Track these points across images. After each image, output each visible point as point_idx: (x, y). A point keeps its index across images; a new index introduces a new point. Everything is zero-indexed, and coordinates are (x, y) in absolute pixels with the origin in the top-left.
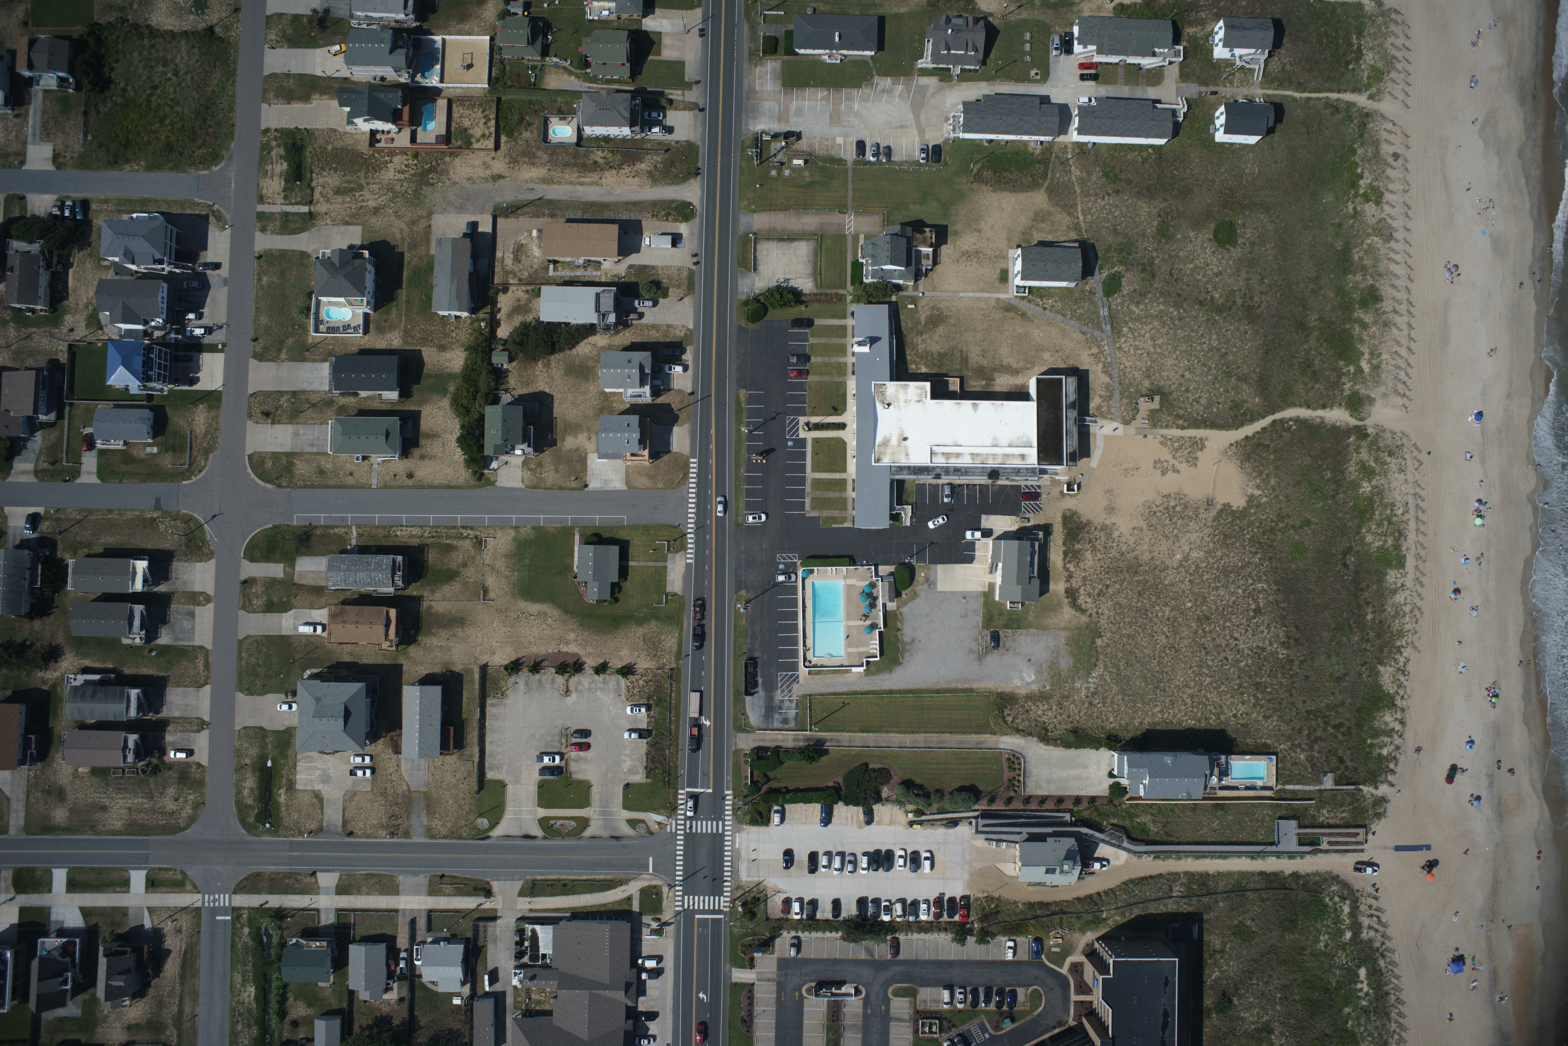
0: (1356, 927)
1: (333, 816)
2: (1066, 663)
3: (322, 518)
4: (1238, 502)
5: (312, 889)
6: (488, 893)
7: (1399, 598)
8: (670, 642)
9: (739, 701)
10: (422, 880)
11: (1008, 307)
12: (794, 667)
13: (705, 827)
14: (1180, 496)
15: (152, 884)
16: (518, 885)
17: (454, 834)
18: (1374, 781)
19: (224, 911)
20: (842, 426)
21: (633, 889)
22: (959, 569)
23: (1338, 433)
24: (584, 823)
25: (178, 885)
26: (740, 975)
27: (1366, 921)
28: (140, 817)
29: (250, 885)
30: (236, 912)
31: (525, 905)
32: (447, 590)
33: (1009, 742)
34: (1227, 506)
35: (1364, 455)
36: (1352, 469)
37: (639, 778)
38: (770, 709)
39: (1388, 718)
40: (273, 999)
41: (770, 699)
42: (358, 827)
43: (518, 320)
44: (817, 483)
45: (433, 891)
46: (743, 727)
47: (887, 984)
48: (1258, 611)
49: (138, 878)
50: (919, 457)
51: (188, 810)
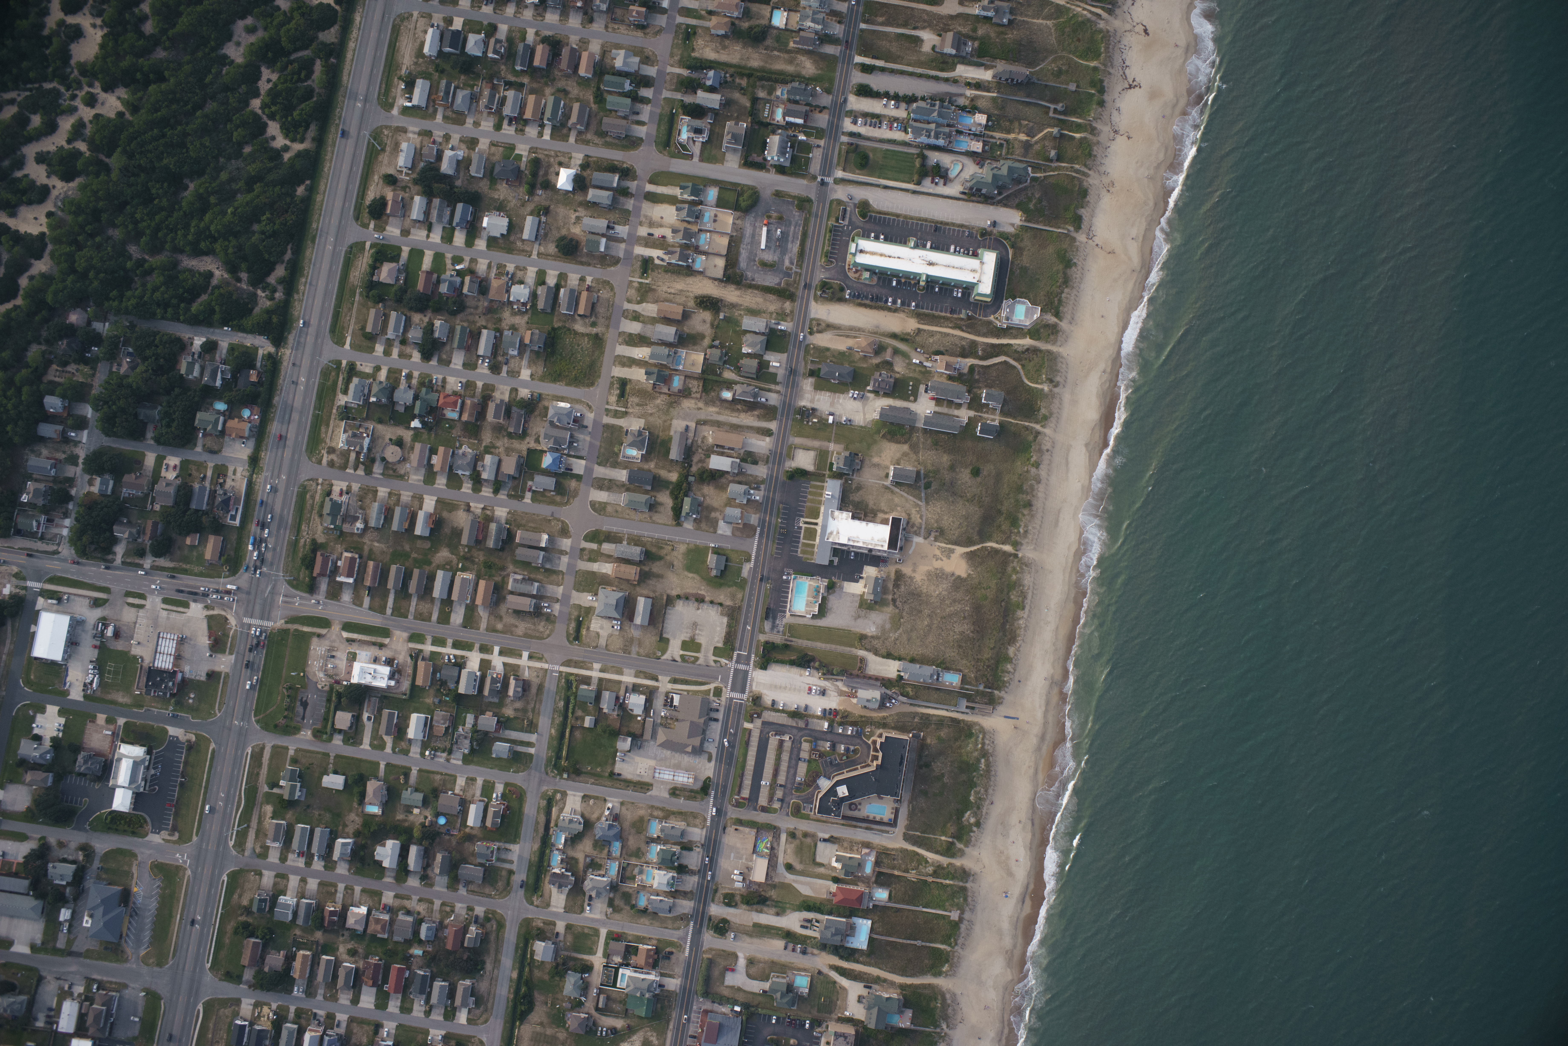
0: (983, 744)
1: (602, 642)
2: (888, 626)
3: (615, 529)
4: (964, 575)
5: (591, 669)
6: (657, 680)
7: (1021, 622)
8: (740, 596)
9: (762, 621)
10: (633, 672)
11: (887, 488)
12: (785, 612)
13: (742, 667)
14: (942, 570)
15: (531, 657)
16: (668, 678)
17: (648, 656)
18: (999, 689)
19: (556, 672)
20: (816, 524)
21: (712, 686)
22: (853, 584)
23: (1006, 554)
24: (697, 659)
25: (540, 659)
26: (747, 725)
27: (987, 742)
28: (530, 632)
29: (567, 663)
30: (560, 672)
31: (670, 686)
32: (658, 563)
33: (862, 653)
34: (959, 577)
35: (1015, 564)
36: (1009, 569)
37: (720, 645)
38: (774, 627)
39: (1009, 666)
40: (571, 706)
41: (774, 623)
42: (612, 647)
43: (700, 465)
44: (804, 544)
45: (636, 676)
46: (762, 631)
47: (802, 736)
48: (965, 618)
49: (525, 655)
50: (843, 540)
51: (548, 632)
